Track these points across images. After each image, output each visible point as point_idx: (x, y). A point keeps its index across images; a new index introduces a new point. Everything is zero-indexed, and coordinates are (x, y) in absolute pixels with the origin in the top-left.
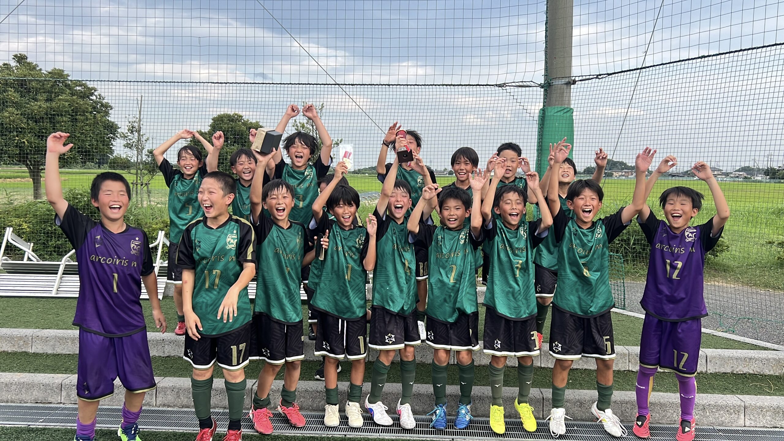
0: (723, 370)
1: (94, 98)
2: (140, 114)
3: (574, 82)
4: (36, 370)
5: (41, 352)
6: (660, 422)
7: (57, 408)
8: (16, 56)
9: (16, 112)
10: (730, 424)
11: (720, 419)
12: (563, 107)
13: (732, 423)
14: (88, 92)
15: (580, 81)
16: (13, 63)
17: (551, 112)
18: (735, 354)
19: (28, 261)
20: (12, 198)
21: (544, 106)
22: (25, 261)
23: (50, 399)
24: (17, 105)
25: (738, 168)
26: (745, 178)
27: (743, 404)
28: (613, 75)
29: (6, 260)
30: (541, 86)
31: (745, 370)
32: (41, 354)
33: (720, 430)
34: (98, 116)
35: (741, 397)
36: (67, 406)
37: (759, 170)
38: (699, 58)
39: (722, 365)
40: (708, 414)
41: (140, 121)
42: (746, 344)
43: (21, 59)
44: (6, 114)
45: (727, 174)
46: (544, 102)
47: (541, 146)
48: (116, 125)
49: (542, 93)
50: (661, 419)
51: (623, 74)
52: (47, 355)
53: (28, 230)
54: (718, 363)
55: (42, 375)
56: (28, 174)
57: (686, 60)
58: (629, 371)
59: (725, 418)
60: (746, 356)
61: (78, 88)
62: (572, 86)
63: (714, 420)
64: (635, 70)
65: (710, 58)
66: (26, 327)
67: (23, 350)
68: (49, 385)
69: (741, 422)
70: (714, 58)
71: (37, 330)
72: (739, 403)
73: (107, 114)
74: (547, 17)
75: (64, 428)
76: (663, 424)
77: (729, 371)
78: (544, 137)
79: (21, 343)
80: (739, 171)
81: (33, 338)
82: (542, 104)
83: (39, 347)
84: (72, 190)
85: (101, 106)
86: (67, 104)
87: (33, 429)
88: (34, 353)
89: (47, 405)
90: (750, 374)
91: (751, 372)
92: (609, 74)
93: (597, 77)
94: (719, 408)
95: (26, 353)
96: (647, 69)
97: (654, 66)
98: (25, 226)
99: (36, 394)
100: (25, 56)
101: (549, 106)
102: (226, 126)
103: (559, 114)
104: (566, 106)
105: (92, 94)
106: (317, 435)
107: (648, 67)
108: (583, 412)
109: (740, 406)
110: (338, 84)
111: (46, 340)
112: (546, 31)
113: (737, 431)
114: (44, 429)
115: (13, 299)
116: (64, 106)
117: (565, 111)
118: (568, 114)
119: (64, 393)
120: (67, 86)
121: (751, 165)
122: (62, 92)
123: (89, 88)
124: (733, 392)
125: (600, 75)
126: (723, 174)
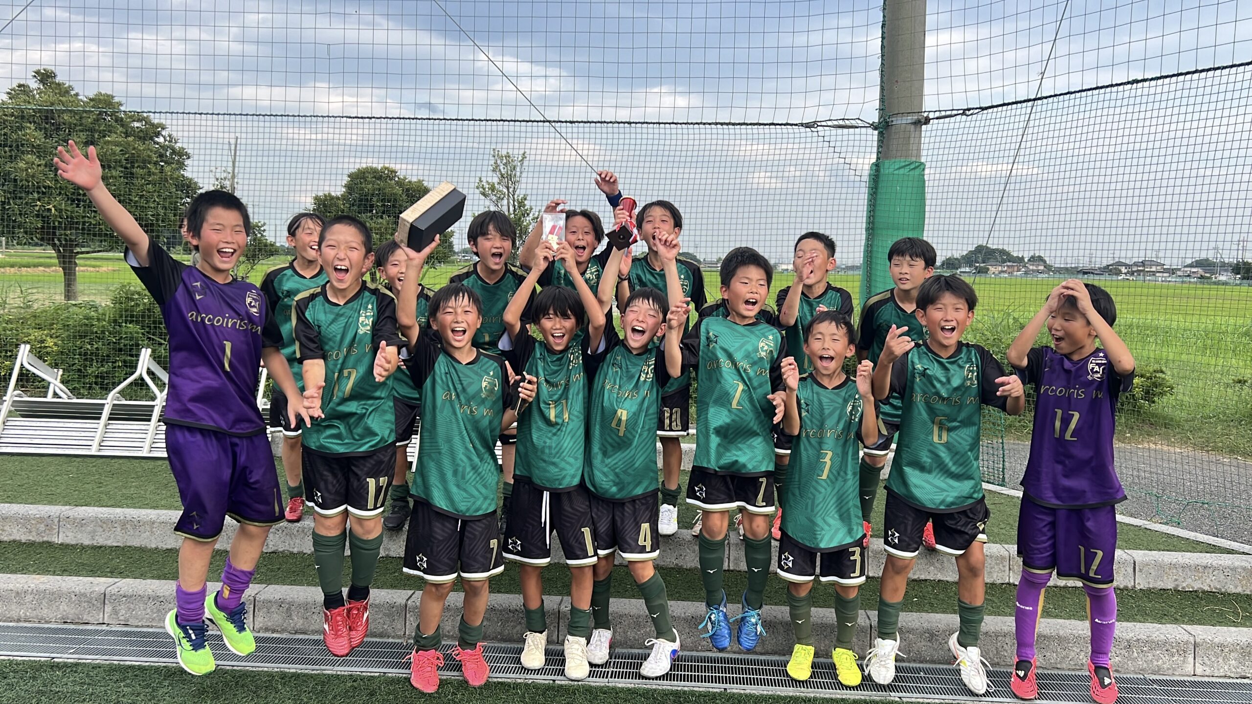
0: (1160, 585)
1: (161, 140)
2: (234, 167)
3: (927, 121)
4: (65, 571)
5: (73, 543)
6: (1059, 666)
7: (97, 632)
8: (38, 72)
9: (37, 162)
10: (1170, 672)
11: (1155, 663)
12: (909, 160)
13: (1174, 669)
14: (152, 131)
15: (937, 118)
16: (34, 84)
17: (889, 167)
18: (1180, 559)
19: (53, 397)
20: (29, 298)
21: (878, 158)
22: (50, 398)
23: (86, 618)
24: (40, 151)
25: (1189, 261)
26: (1202, 277)
27: (1192, 639)
28: (990, 110)
29: (19, 396)
30: (874, 127)
31: (1197, 586)
32: (72, 545)
33: (1154, 681)
34: (168, 169)
35: (1188, 627)
36: (113, 629)
37: (1224, 266)
38: (1128, 83)
39: (1159, 577)
40: (1135, 654)
41: (233, 177)
42: (1199, 543)
43: (45, 77)
44: (22, 165)
45: (1172, 272)
46: (878, 152)
47: (873, 223)
48: (196, 183)
49: (876, 138)
50: (1060, 663)
51: (1005, 108)
52: (83, 548)
53: (55, 348)
54: (1153, 573)
55: (75, 578)
56: (56, 261)
57: (1107, 87)
58: (1009, 584)
59: (1164, 661)
60: (1199, 562)
61: (136, 124)
62: (924, 127)
63: (1145, 665)
64: (1024, 101)
65: (1146, 84)
66: (50, 503)
67: (45, 539)
68: (84, 595)
69: (1189, 669)
70: (1153, 83)
71: (67, 507)
72: (1186, 637)
73: (181, 165)
74: (884, 16)
75: (108, 662)
76: (1063, 669)
77: (1170, 586)
78: (878, 208)
79: (42, 527)
80: (1191, 266)
81: (61, 521)
82: (874, 156)
83: (70, 534)
84: (124, 286)
85: (171, 154)
86: (118, 149)
87: (58, 663)
88: (62, 544)
89: (81, 627)
90: (1204, 592)
91: (1206, 588)
92: (983, 109)
93: (964, 112)
94: (1154, 645)
95: (50, 544)
96: (1045, 101)
97: (1055, 95)
98: (50, 342)
99: (65, 609)
100: (52, 72)
101: (887, 158)
102: (370, 186)
103: (902, 171)
104: (914, 159)
105: (158, 134)
106: (509, 680)
107: (1046, 98)
108: (935, 650)
109: (1187, 643)
110: (549, 122)
111: (81, 523)
112: (883, 38)
113: (1182, 683)
114: (77, 664)
115: (30, 458)
116: (114, 153)
117: (912, 166)
118: (917, 172)
119: (108, 608)
120: (119, 120)
121: (1211, 256)
122: (110, 130)
123: (153, 125)
124: (1176, 621)
125: (969, 110)
126: (1166, 271)
